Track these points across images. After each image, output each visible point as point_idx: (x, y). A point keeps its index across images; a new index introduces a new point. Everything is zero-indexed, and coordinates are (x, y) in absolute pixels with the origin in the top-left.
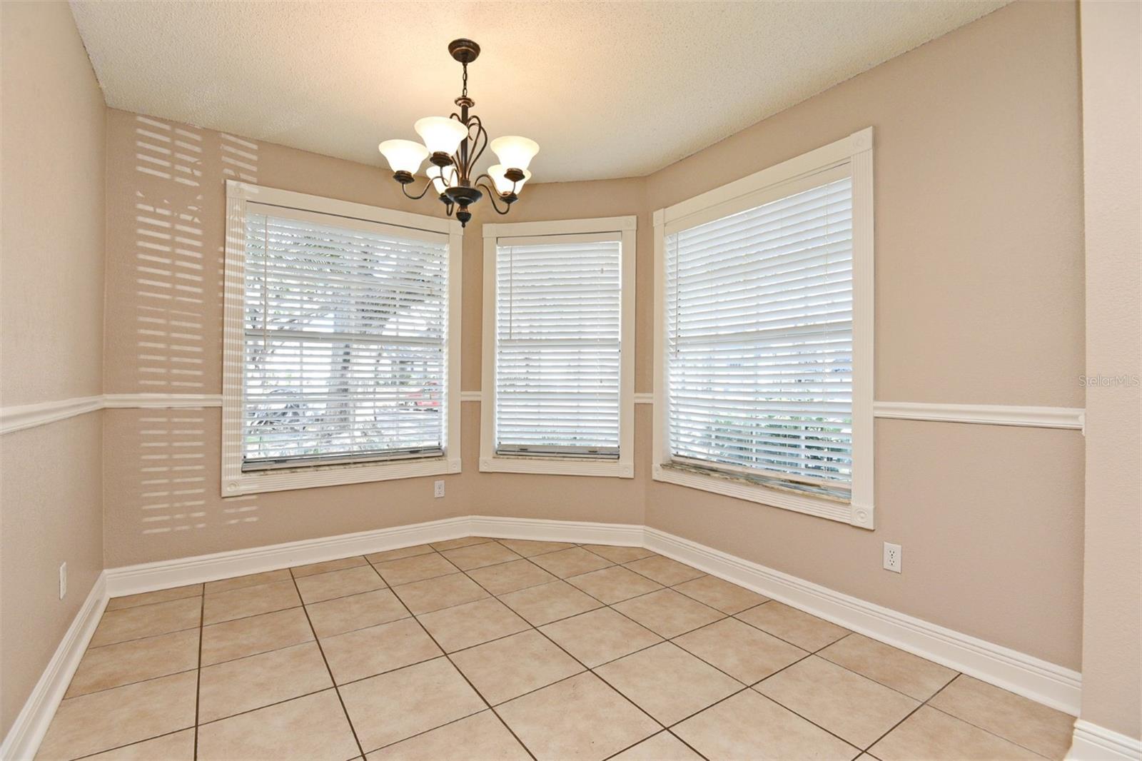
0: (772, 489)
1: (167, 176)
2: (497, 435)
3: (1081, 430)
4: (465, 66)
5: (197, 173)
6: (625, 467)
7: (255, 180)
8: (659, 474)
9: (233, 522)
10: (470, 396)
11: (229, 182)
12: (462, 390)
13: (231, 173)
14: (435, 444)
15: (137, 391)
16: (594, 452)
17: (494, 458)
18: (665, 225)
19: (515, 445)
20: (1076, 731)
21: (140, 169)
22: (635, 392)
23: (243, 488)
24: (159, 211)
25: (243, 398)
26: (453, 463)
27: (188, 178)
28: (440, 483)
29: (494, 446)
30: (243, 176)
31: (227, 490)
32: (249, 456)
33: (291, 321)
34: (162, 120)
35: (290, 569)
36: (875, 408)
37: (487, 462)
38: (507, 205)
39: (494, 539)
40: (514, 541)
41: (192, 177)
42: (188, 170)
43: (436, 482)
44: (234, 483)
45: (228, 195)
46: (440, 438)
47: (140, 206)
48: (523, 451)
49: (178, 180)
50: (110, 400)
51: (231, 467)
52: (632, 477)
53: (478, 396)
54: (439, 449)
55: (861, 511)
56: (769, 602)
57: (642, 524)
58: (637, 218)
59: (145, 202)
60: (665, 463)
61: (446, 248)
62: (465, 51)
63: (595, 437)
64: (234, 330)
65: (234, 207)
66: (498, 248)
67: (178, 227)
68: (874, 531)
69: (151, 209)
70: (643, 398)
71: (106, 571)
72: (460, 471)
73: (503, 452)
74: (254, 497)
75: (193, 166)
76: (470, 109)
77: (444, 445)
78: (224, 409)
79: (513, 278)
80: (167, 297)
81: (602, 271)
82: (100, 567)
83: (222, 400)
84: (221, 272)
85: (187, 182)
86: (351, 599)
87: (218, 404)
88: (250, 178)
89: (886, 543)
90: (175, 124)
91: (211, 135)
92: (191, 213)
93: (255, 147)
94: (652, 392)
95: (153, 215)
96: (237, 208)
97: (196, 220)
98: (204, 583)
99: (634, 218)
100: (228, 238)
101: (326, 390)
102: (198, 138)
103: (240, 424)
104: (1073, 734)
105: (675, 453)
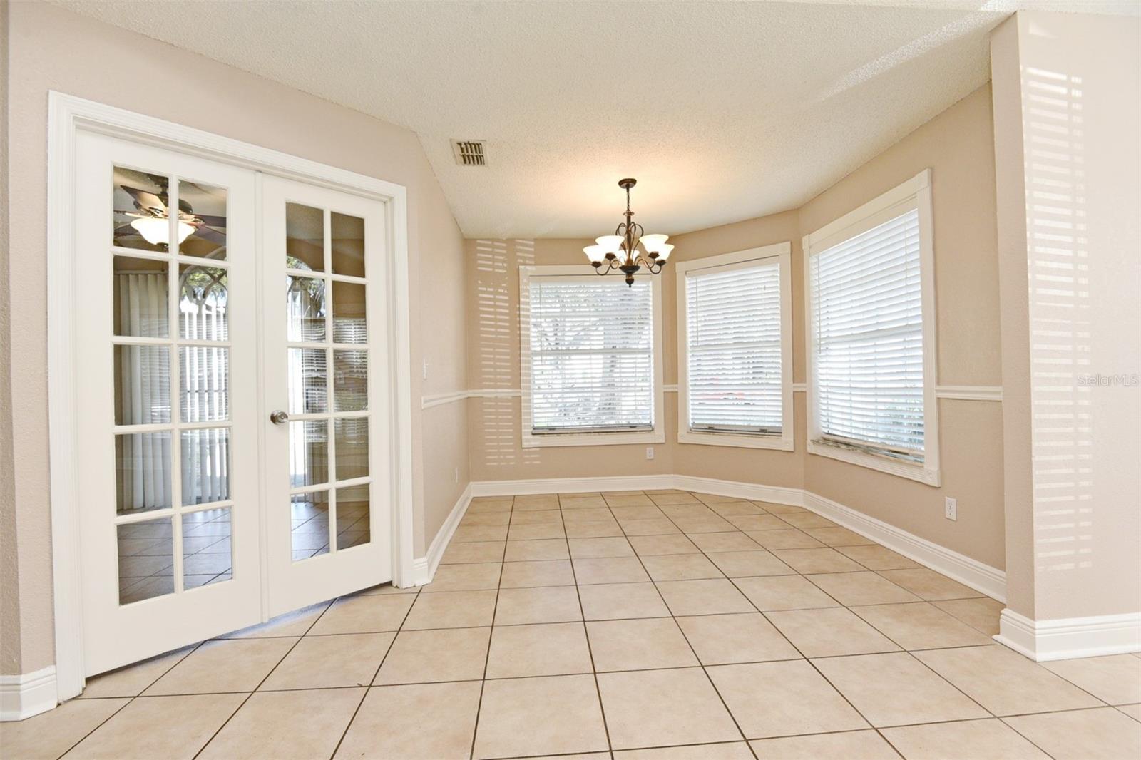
0: (881, 457)
1: (491, 270)
2: (691, 417)
3: (1001, 401)
4: (628, 191)
5: (505, 265)
6: (787, 442)
7: (533, 262)
8: (811, 448)
9: (527, 463)
10: (670, 388)
11: (521, 267)
12: (664, 384)
13: (522, 261)
14: (648, 422)
15: (481, 388)
16: (763, 431)
17: (688, 433)
18: (810, 247)
19: (703, 424)
20: (1002, 616)
21: (479, 268)
22: (794, 382)
23: (533, 444)
24: (489, 289)
25: (531, 391)
26: (659, 436)
27: (500, 269)
28: (650, 449)
29: (689, 425)
30: (527, 262)
31: (525, 444)
32: (536, 425)
33: (584, 330)
34: (488, 239)
35: (558, 494)
36: (937, 391)
37: (683, 437)
38: (659, 267)
39: (688, 492)
40: (702, 494)
41: (503, 268)
42: (501, 264)
43: (648, 449)
44: (528, 440)
45: (520, 274)
46: (650, 418)
47: (480, 289)
48: (711, 429)
49: (496, 270)
50: (471, 393)
51: (526, 431)
52: (792, 450)
53: (676, 388)
54: (651, 426)
55: (930, 473)
56: (874, 545)
57: (802, 489)
58: (791, 243)
59: (481, 286)
60: (815, 439)
61: (650, 284)
62: (628, 184)
63: (763, 419)
64: (526, 352)
65: (523, 280)
66: (687, 279)
67: (498, 297)
68: (939, 488)
69: (485, 289)
70: (800, 387)
71: (471, 483)
72: (664, 441)
73: (698, 429)
74: (538, 449)
75: (503, 262)
76: (632, 217)
77: (653, 423)
78: (522, 398)
79: (699, 300)
80: (494, 336)
81: (765, 288)
82: (469, 481)
83: (520, 392)
84: (518, 319)
85: (500, 271)
86: (585, 510)
87: (519, 394)
88: (531, 262)
89: (947, 498)
90: (493, 240)
91: (511, 242)
92: (503, 288)
93: (533, 243)
94: (805, 382)
95: (486, 292)
96: (525, 281)
97: (506, 292)
98: (514, 496)
99: (788, 244)
100: (522, 300)
101: (600, 385)
102: (504, 245)
103: (530, 406)
104: (1000, 618)
105: (826, 431)
